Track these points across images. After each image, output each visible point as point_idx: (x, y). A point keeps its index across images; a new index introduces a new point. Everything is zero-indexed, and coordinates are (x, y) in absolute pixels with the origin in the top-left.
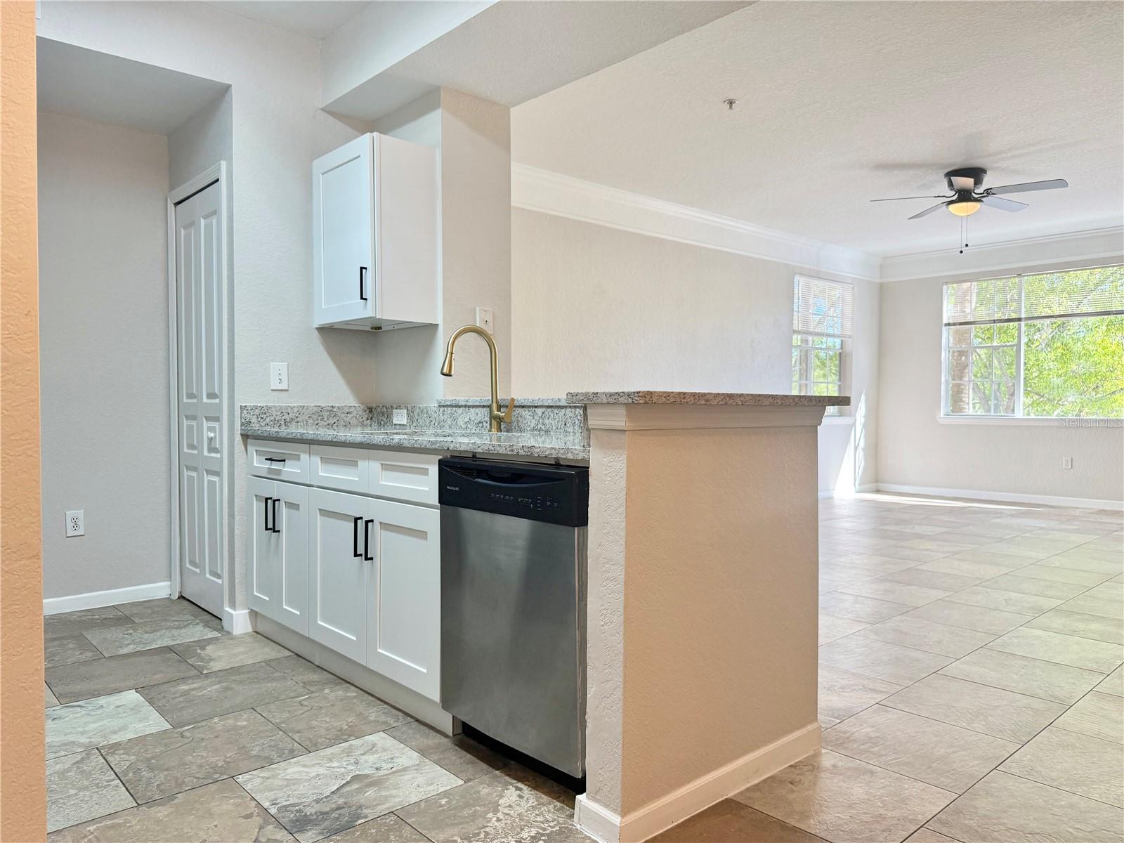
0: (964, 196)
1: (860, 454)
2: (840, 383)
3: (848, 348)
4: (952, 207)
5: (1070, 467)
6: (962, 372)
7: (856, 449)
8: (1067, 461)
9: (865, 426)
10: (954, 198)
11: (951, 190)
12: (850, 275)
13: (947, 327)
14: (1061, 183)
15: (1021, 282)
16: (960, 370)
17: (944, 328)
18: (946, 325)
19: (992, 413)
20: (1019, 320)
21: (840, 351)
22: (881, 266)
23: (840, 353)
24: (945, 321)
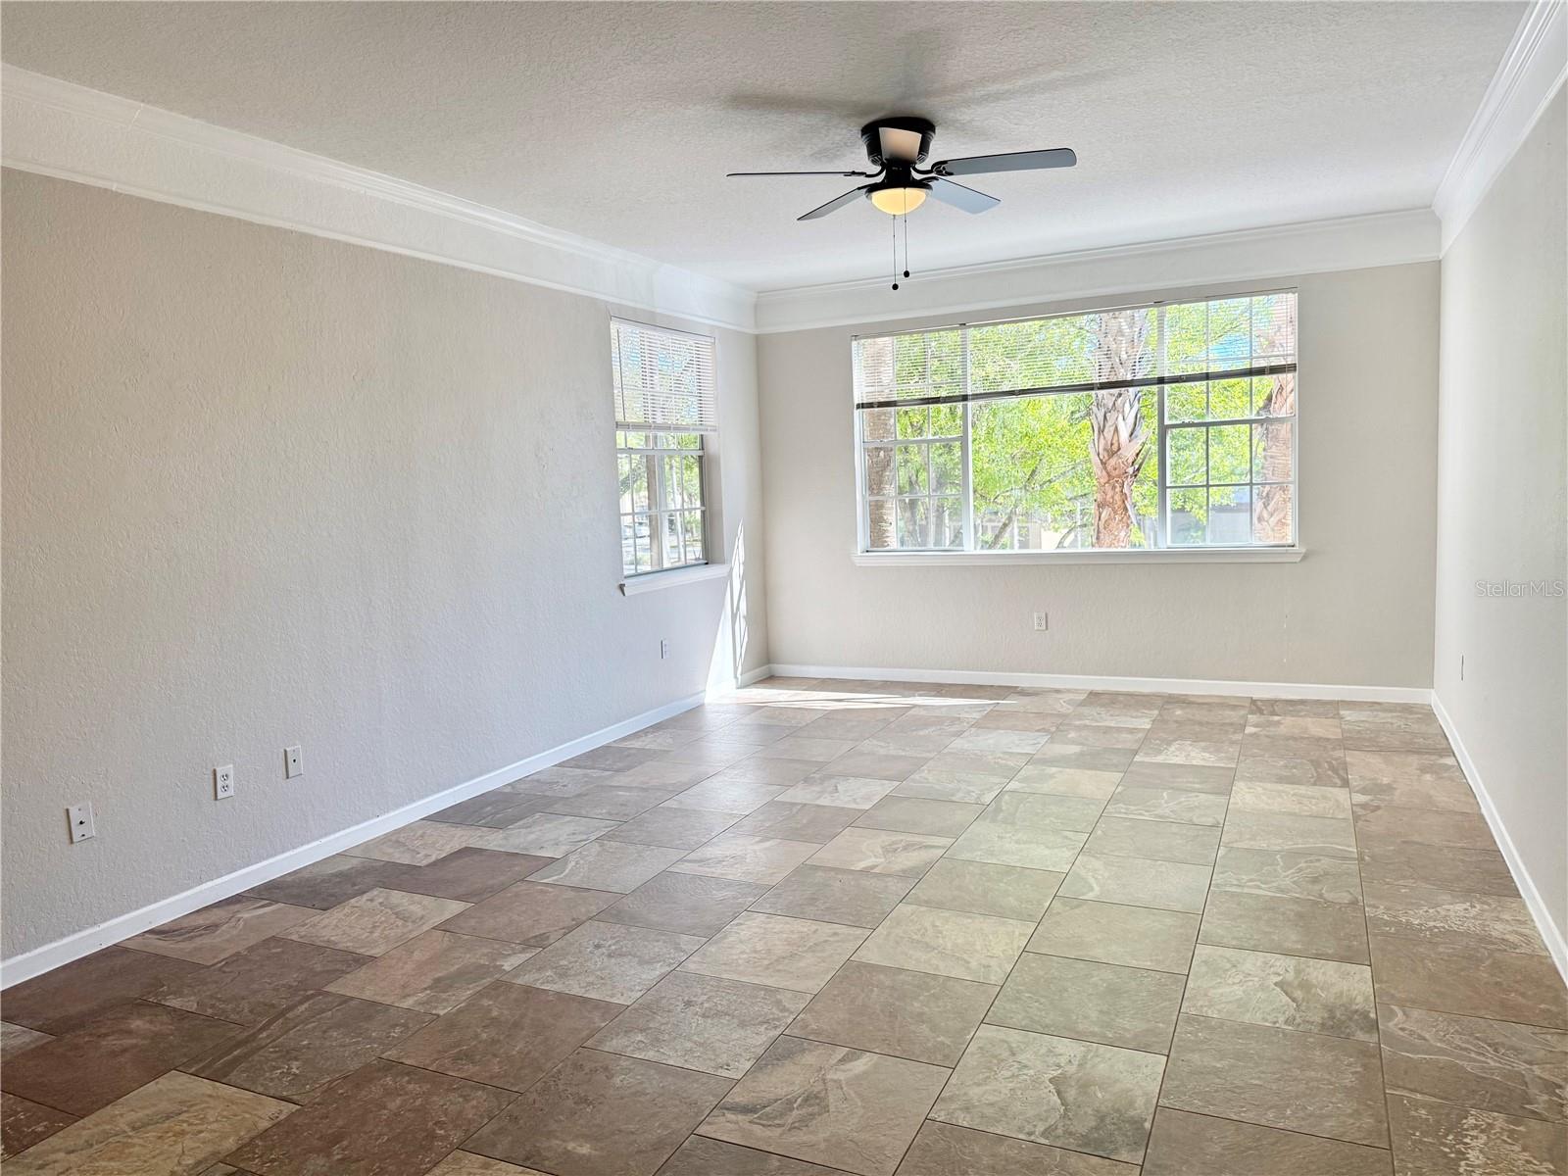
0: (898, 173)
1: (741, 625)
2: (703, 508)
3: (713, 447)
4: (877, 195)
5: (1044, 628)
6: (881, 476)
7: (734, 616)
8: (1039, 618)
9: (744, 577)
10: (879, 179)
11: (874, 162)
12: (707, 321)
13: (861, 410)
14: (1063, 157)
15: (964, 338)
16: (877, 472)
17: (857, 413)
18: (858, 406)
19: (931, 546)
20: (965, 398)
21: (700, 453)
22: (756, 307)
23: (700, 457)
24: (857, 400)
